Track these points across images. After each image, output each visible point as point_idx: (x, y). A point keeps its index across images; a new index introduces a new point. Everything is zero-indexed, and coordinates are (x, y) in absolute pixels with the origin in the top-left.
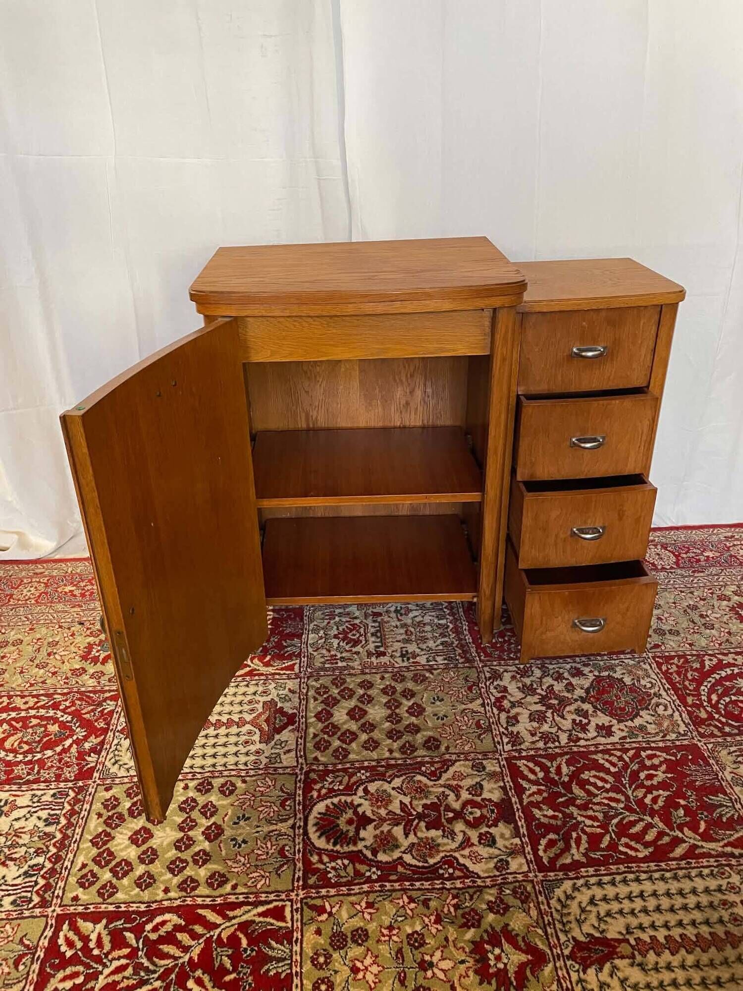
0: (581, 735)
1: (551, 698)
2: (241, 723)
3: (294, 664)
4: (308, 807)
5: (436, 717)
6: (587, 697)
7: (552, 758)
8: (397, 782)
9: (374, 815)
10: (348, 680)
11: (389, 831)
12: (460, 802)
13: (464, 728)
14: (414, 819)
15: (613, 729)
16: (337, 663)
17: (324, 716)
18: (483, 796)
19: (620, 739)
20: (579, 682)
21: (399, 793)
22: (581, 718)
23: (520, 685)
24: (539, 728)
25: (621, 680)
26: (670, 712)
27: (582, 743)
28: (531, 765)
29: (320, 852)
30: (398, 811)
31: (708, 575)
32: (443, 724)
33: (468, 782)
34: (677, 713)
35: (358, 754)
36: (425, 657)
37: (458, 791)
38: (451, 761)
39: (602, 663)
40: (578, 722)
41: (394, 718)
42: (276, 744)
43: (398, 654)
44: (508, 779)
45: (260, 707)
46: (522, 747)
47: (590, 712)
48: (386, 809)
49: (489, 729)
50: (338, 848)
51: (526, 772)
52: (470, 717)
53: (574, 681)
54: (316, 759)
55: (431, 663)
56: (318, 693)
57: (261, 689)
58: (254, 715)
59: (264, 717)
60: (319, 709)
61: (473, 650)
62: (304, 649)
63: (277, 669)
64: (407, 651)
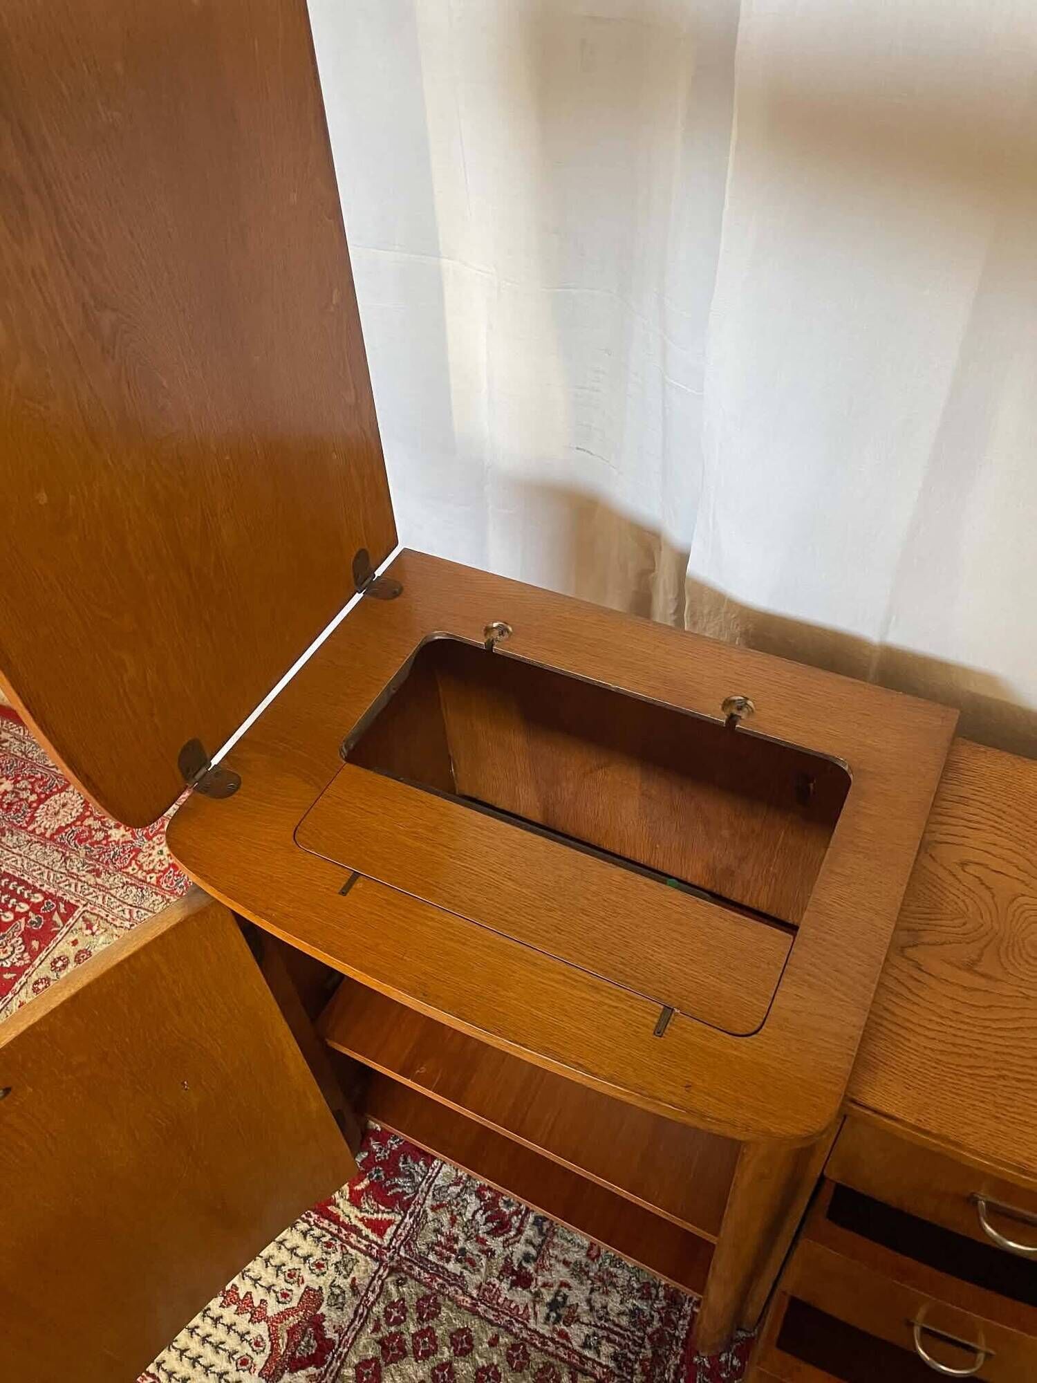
2: (257, 1315)
3: (390, 1223)
10: (444, 1312)
16: (448, 1260)
17: (370, 1374)
36: (586, 1330)
43: (548, 1297)
45: (298, 1291)
55: (587, 1353)
56: (387, 1315)
57: (318, 1254)
58: (282, 1308)
59: (292, 1320)
60: (370, 1354)
61: (674, 1361)
62: (419, 1198)
63: (362, 1220)
64: (565, 1297)
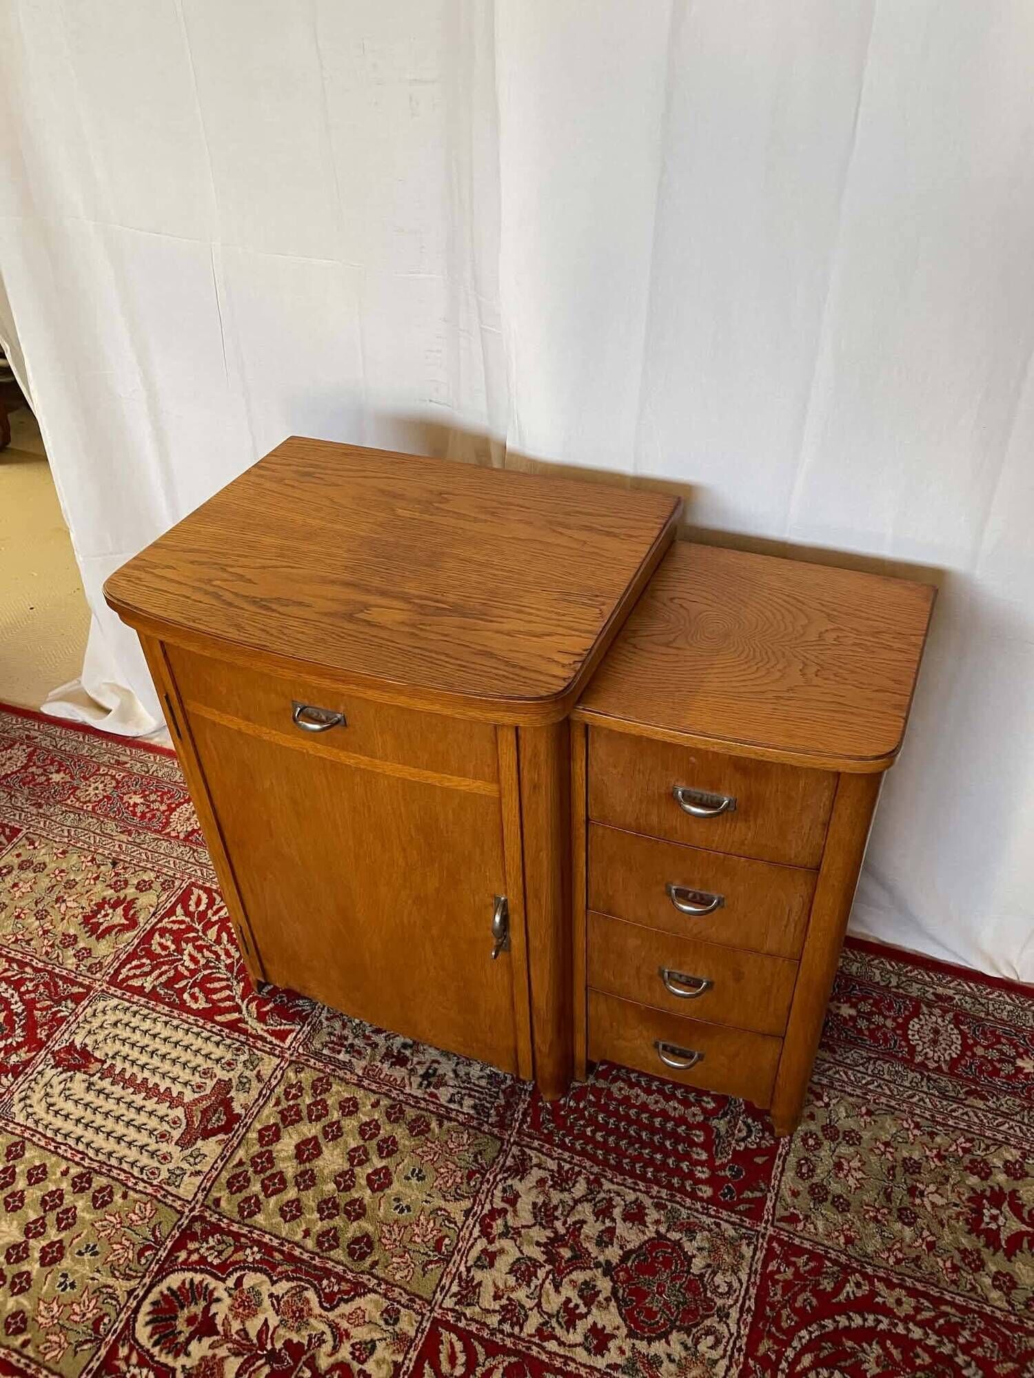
0: (559, 1332)
1: (565, 1246)
2: (175, 1102)
3: (291, 1031)
4: (162, 1273)
5: (396, 1204)
6: (618, 1265)
7: (493, 1349)
8: (283, 1287)
9: (223, 1325)
10: (335, 1088)
11: (223, 1359)
12: (332, 1360)
13: (418, 1240)
14: (261, 1357)
15: (612, 1345)
16: (339, 1052)
17: (270, 1135)
18: (365, 1367)
19: (608, 1366)
20: (625, 1234)
21: (273, 1305)
22: (580, 1302)
23: (540, 1201)
24: (513, 1289)
25: (689, 1259)
26: (714, 1354)
27: (552, 1346)
28: (459, 1346)
29: (135, 1345)
30: (253, 1334)
31: (990, 1110)
32: (396, 1221)
33: (360, 1334)
34: (725, 1362)
35: (269, 1216)
36: (452, 1091)
37: (341, 1341)
38: (365, 1286)
39: (684, 1213)
40: (571, 1305)
41: (345, 1180)
42: (191, 1155)
43: (421, 1071)
44: (413, 1354)
45: (210, 1084)
46: (468, 1312)
47: (601, 1298)
48: (243, 1322)
49: (447, 1260)
50: (155, 1351)
51: (443, 1357)
52: (438, 1226)
53: (622, 1228)
54: (217, 1202)
55: (452, 1106)
56: (287, 1093)
57: (229, 1056)
58: (197, 1096)
59: (205, 1104)
60: (272, 1121)
61: (522, 1106)
62: (317, 1012)
63: (267, 1031)
64: (436, 1070)
